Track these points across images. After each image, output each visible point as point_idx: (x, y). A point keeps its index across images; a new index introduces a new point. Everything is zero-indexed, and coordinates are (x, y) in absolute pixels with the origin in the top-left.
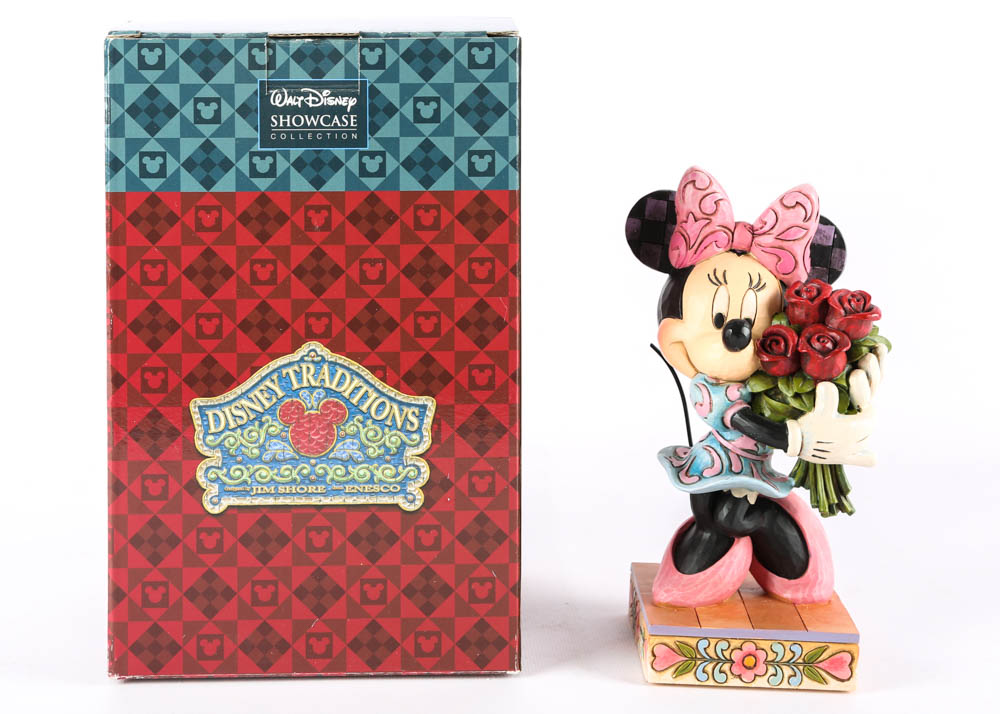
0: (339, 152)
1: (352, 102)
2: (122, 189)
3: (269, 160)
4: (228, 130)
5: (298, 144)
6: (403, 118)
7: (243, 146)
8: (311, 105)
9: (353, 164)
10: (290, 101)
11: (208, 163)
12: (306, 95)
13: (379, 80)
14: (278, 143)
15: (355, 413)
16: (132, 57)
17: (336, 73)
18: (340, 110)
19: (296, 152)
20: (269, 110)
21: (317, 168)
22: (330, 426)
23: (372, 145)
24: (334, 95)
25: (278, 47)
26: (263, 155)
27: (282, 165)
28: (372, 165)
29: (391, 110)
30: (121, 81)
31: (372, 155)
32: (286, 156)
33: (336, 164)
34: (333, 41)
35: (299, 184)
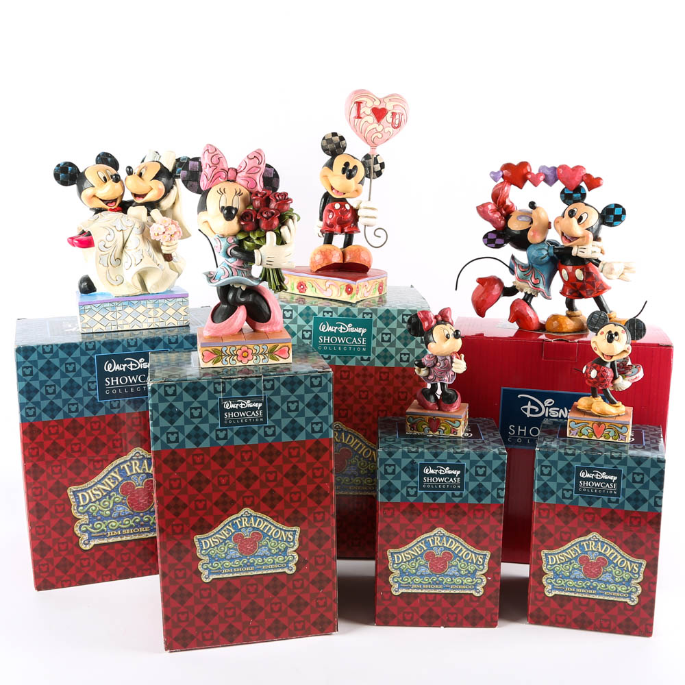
0: (255, 427)
1: (260, 405)
2: (160, 449)
3: (224, 432)
4: (205, 420)
5: (237, 424)
6: (283, 411)
7: (213, 427)
8: (242, 407)
9: (261, 432)
10: (233, 406)
11: (197, 435)
12: (240, 403)
13: (272, 395)
14: (228, 425)
15: (266, 536)
16: (162, 391)
17: (253, 393)
18: (255, 409)
19: (236, 428)
20: (223, 411)
21: (246, 434)
22: (255, 542)
23: (269, 423)
24: (252, 402)
25: (226, 383)
26: (221, 430)
27: (230, 434)
28: (270, 432)
29: (277, 407)
30: (157, 402)
31: (270, 427)
32: (232, 430)
33: (254, 432)
34: (251, 379)
35: (238, 441)
